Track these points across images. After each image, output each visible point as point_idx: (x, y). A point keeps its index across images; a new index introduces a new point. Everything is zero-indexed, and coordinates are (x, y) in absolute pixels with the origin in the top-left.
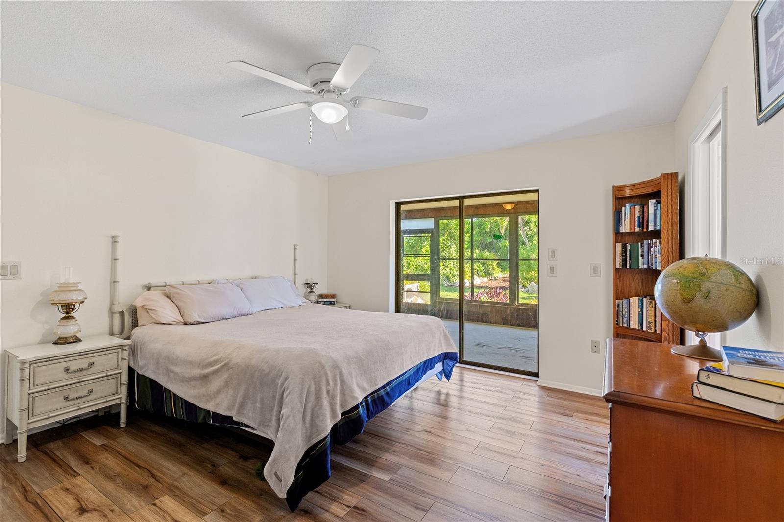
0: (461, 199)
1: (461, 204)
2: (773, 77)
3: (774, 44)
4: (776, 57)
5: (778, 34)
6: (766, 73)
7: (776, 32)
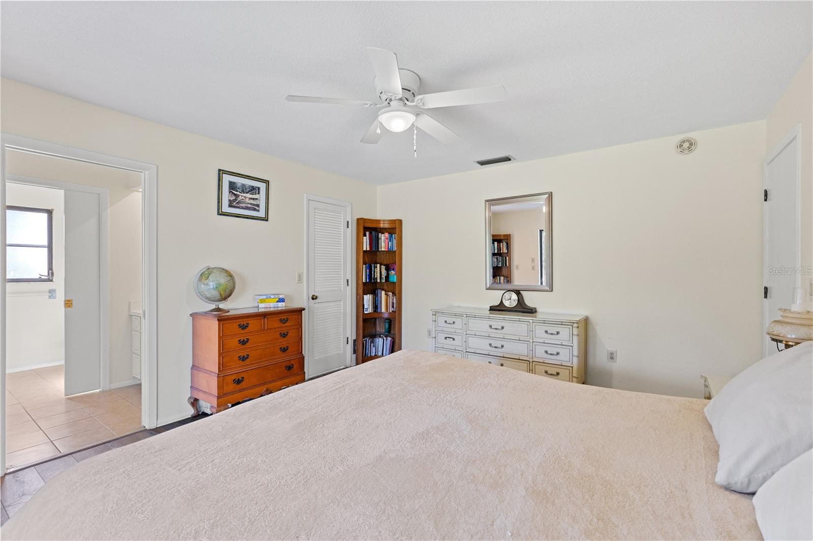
2: (233, 205)
3: (235, 195)
4: (236, 199)
5: (238, 193)
6: (227, 200)
7: (237, 192)
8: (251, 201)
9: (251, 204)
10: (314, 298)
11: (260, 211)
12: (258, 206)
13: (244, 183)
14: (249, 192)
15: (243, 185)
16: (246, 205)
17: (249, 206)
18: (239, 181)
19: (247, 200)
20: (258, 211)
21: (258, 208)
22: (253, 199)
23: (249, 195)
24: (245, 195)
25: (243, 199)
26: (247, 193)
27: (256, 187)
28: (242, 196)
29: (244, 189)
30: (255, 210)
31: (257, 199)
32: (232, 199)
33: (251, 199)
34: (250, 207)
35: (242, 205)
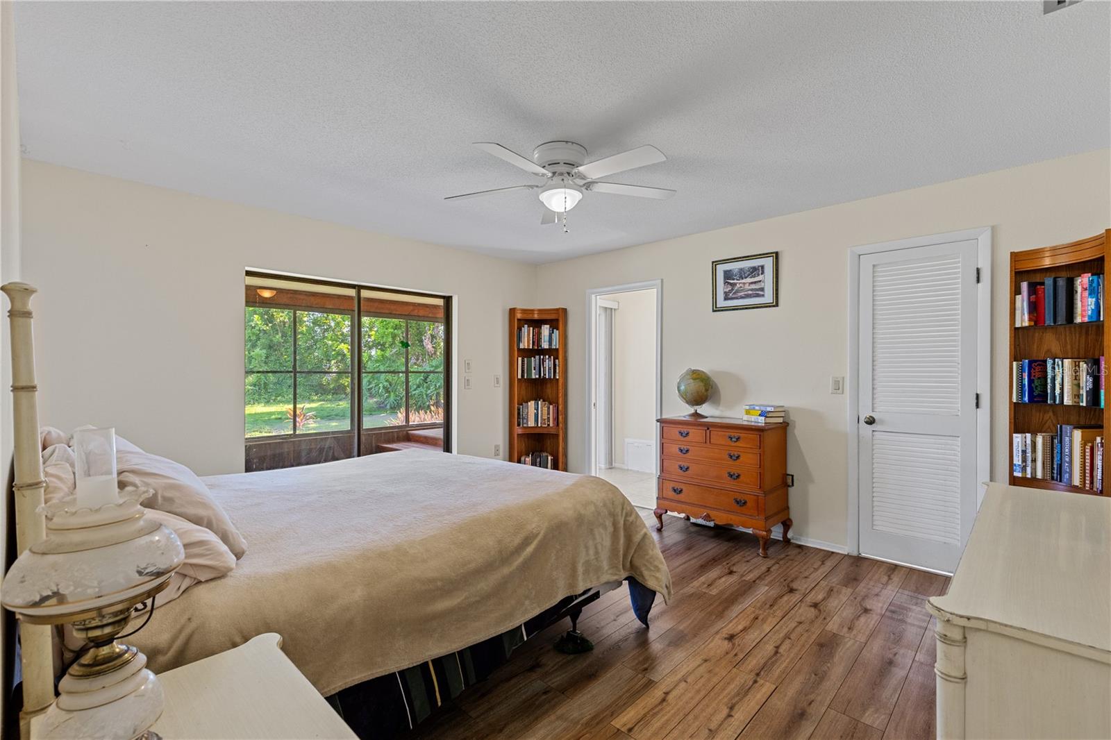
0: (359, 288)
1: (359, 294)
2: (729, 297)
3: (731, 284)
4: (732, 289)
5: (735, 281)
6: (723, 293)
7: (734, 279)
8: (753, 286)
9: (752, 290)
10: (871, 421)
11: (766, 295)
12: (762, 289)
13: (742, 267)
14: (749, 275)
15: (741, 270)
16: (746, 293)
17: (750, 292)
18: (735, 266)
19: (747, 287)
20: (763, 295)
21: (761, 293)
22: (755, 283)
23: (749, 280)
24: (744, 281)
25: (741, 287)
26: (746, 278)
27: (759, 267)
28: (739, 283)
29: (742, 274)
30: (758, 296)
31: (760, 281)
32: (727, 290)
33: (752, 283)
34: (751, 295)
35: (740, 294)
